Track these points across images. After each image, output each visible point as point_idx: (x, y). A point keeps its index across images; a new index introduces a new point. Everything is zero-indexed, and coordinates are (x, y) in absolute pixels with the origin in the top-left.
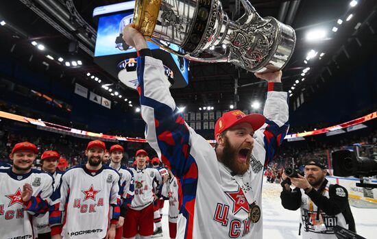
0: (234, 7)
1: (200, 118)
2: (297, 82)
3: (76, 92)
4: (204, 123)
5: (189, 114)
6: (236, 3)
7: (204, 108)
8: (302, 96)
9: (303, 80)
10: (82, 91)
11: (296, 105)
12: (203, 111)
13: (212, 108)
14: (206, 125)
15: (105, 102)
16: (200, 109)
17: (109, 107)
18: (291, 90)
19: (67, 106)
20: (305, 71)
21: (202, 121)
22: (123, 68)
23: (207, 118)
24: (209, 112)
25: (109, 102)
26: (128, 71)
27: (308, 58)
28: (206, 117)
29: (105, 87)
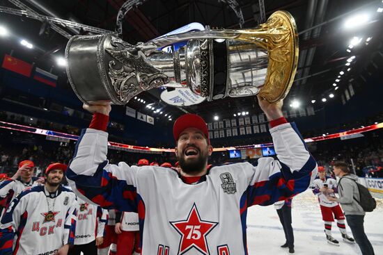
0: (259, 17)
1: (235, 124)
2: (342, 73)
3: (127, 113)
4: (241, 129)
5: (224, 122)
6: (261, 13)
7: (239, 114)
8: (351, 87)
9: (349, 70)
10: (131, 113)
11: (345, 98)
12: (238, 117)
13: (247, 113)
14: (242, 130)
15: (149, 119)
16: (235, 115)
17: (153, 123)
18: (336, 83)
19: (121, 126)
20: (350, 60)
21: (238, 127)
22: (164, 90)
23: (243, 123)
24: (244, 117)
25: (153, 119)
26: (168, 91)
27: (351, 47)
28: (241, 123)
29: (149, 106)
